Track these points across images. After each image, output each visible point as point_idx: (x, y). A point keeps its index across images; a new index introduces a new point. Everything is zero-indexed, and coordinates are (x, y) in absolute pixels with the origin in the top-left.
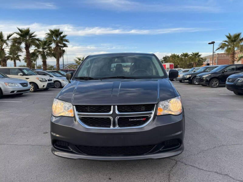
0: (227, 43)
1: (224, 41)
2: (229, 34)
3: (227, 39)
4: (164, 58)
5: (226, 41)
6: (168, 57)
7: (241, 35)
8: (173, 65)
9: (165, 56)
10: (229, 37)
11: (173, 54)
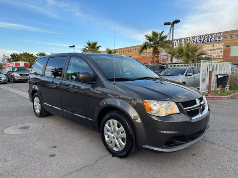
0: (87, 49)
1: (85, 47)
2: (89, 42)
3: (87, 46)
4: (11, 55)
5: (87, 47)
6: (17, 54)
7: (97, 44)
8: (28, 64)
9: (12, 54)
10: (89, 44)
11: (25, 52)
